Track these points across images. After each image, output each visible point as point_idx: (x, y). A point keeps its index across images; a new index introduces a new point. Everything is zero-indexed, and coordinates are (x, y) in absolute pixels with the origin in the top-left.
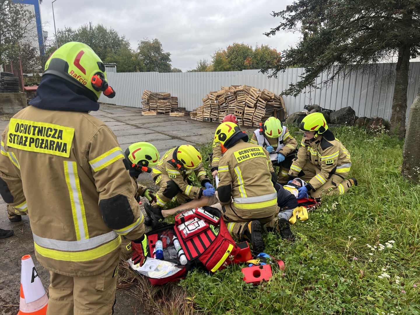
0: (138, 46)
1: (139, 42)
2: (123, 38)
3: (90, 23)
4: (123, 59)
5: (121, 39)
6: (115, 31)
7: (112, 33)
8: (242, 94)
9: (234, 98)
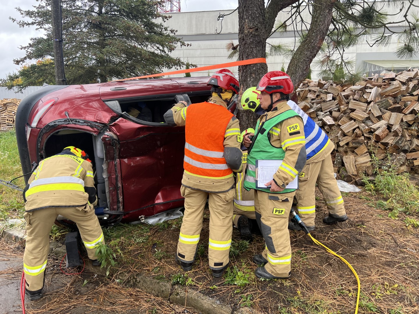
8: (10, 106)
9: (4, 109)
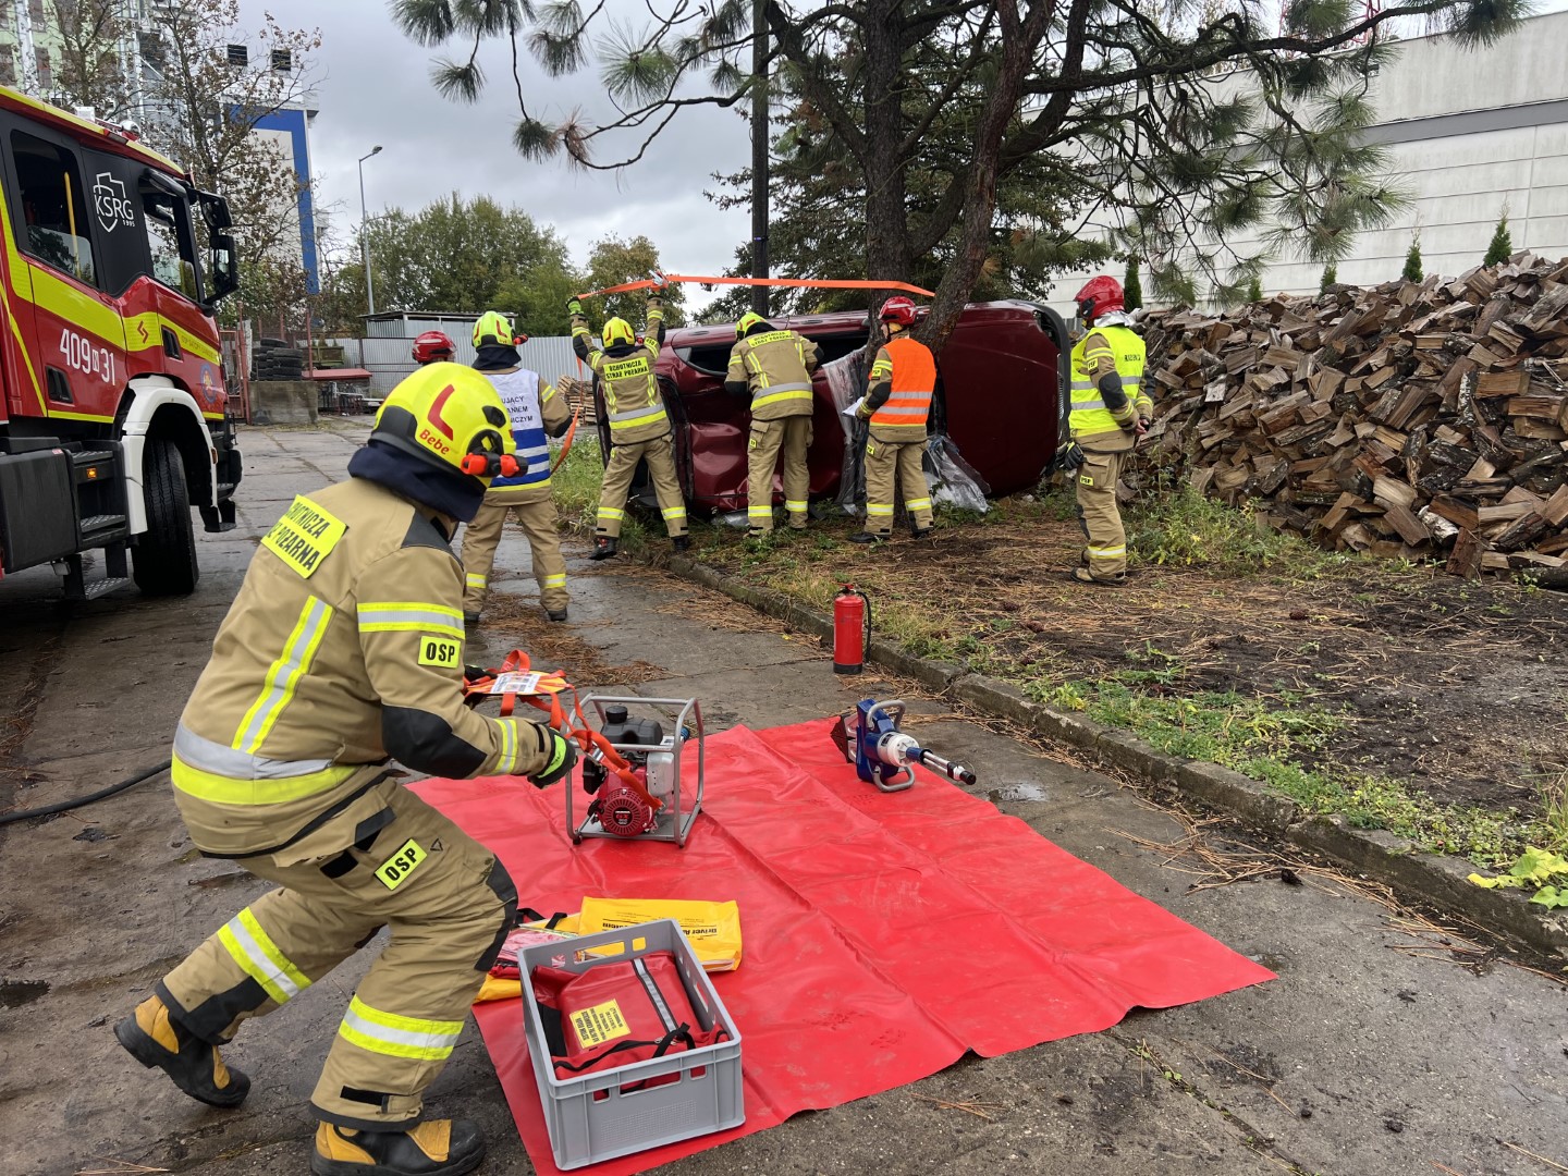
0: (589, 258)
1: (594, 247)
2: (549, 234)
3: (454, 195)
4: (545, 296)
5: (542, 236)
6: (525, 214)
7: (516, 220)
